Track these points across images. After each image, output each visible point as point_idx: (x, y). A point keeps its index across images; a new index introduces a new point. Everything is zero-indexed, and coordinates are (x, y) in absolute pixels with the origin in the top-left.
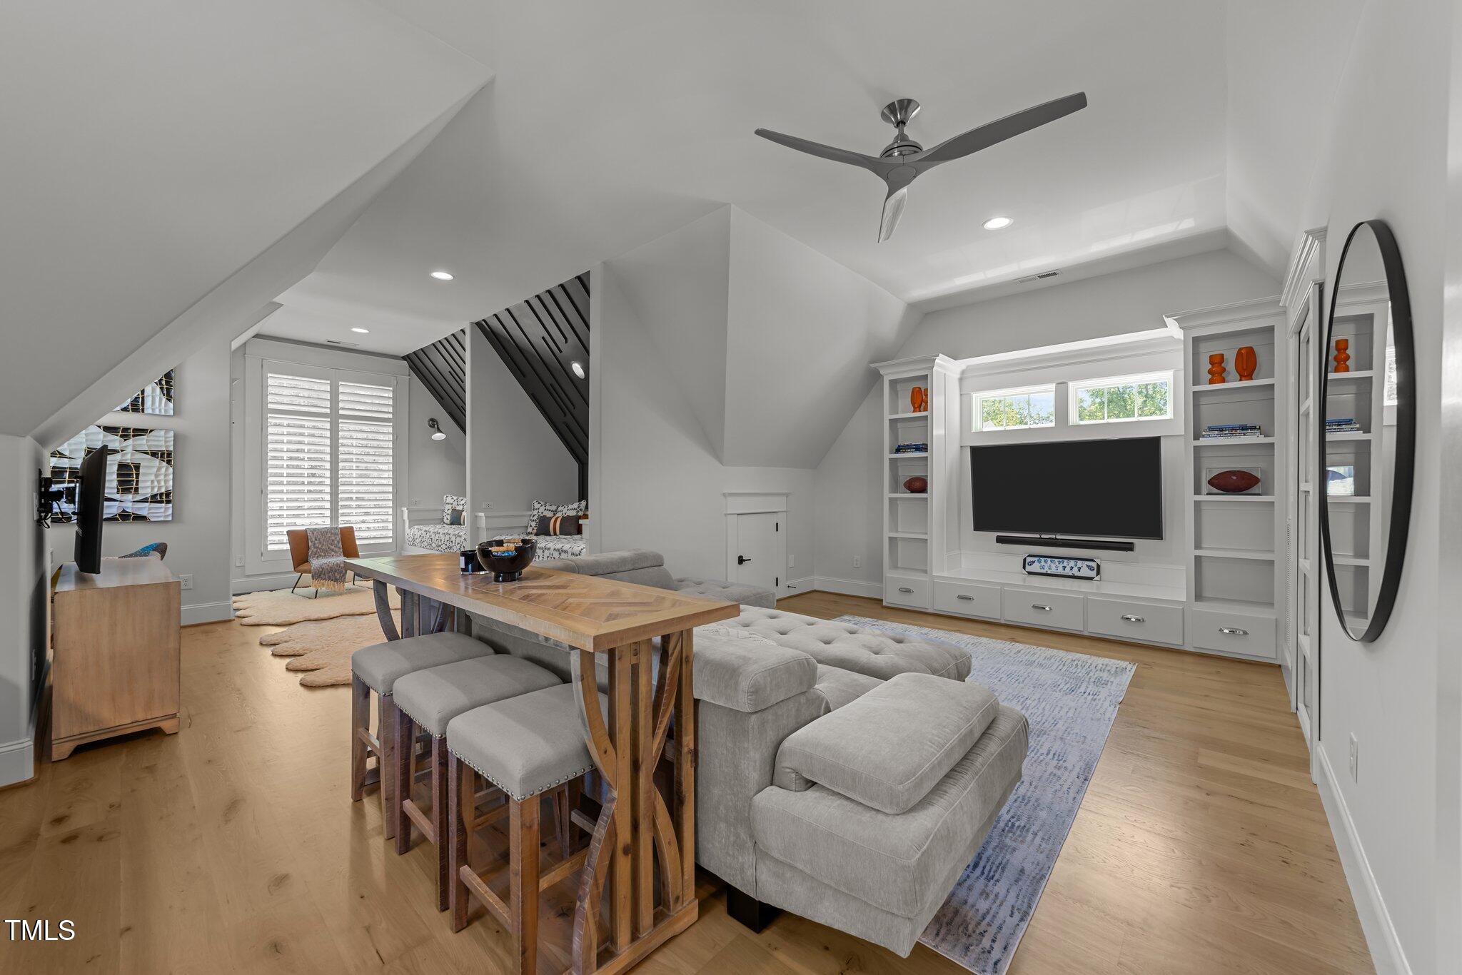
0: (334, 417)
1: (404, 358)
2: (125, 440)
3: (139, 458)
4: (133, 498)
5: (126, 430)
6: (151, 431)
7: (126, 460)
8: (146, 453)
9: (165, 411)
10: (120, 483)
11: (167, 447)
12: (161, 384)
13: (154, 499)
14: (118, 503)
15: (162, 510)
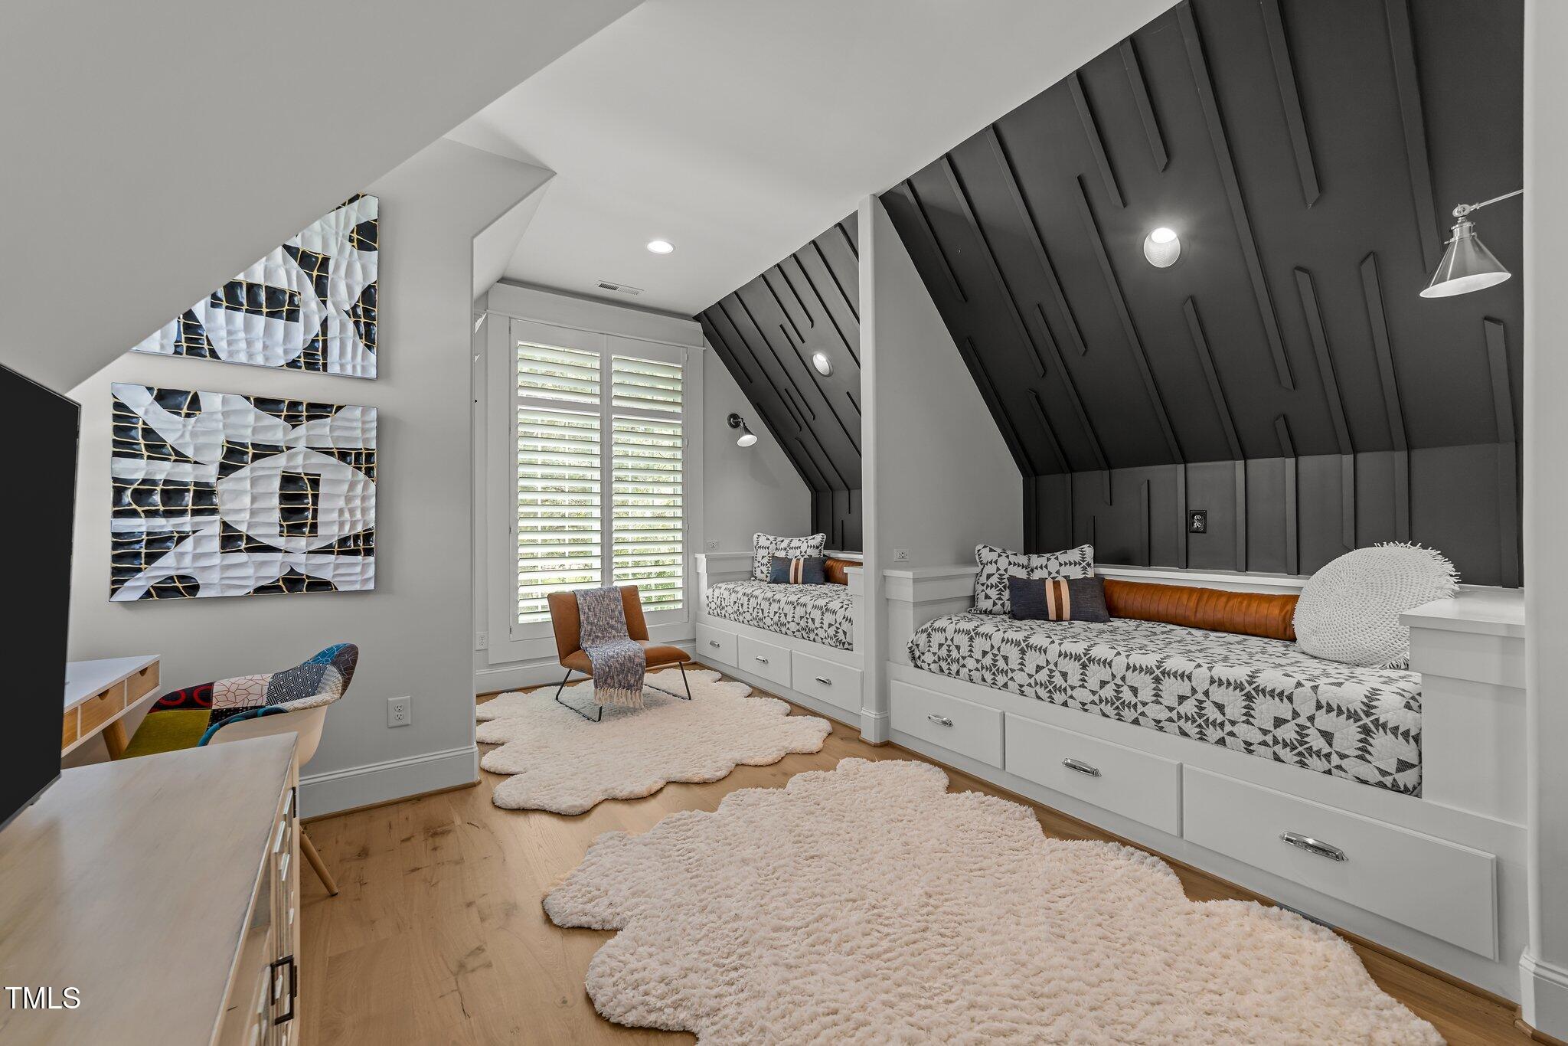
0: (606, 411)
1: (697, 318)
2: (294, 427)
3: (320, 464)
4: (308, 545)
5: (294, 405)
6: (339, 408)
7: (296, 467)
8: (328, 452)
9: (363, 368)
10: (286, 514)
11: (365, 441)
12: (355, 315)
13: (346, 547)
14: (280, 555)
15: (358, 569)
